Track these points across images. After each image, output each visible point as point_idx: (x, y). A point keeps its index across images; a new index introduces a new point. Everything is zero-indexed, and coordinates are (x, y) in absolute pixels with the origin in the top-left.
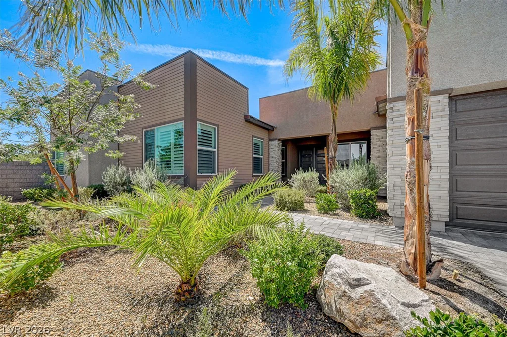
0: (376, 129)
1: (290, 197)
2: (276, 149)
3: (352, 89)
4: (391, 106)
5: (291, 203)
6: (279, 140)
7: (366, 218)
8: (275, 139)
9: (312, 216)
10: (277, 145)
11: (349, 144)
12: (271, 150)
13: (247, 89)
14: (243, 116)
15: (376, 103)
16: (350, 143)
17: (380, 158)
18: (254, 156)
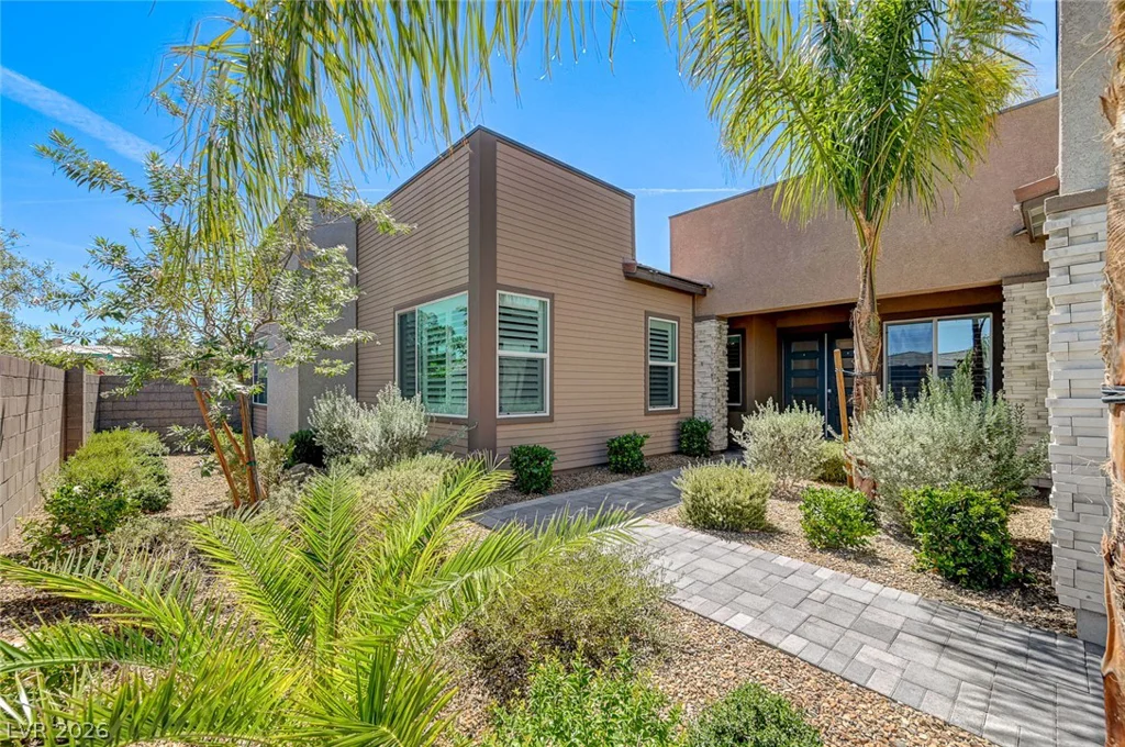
0: (1023, 282)
1: (722, 494)
2: (713, 344)
3: (923, 168)
4: (1062, 223)
5: (724, 510)
6: (720, 318)
7: (969, 586)
8: (708, 318)
9: (783, 560)
10: (714, 333)
11: (931, 321)
12: (698, 346)
13: (631, 197)
14: (621, 266)
15: (1017, 207)
16: (935, 319)
17: (1036, 371)
18: (651, 363)
